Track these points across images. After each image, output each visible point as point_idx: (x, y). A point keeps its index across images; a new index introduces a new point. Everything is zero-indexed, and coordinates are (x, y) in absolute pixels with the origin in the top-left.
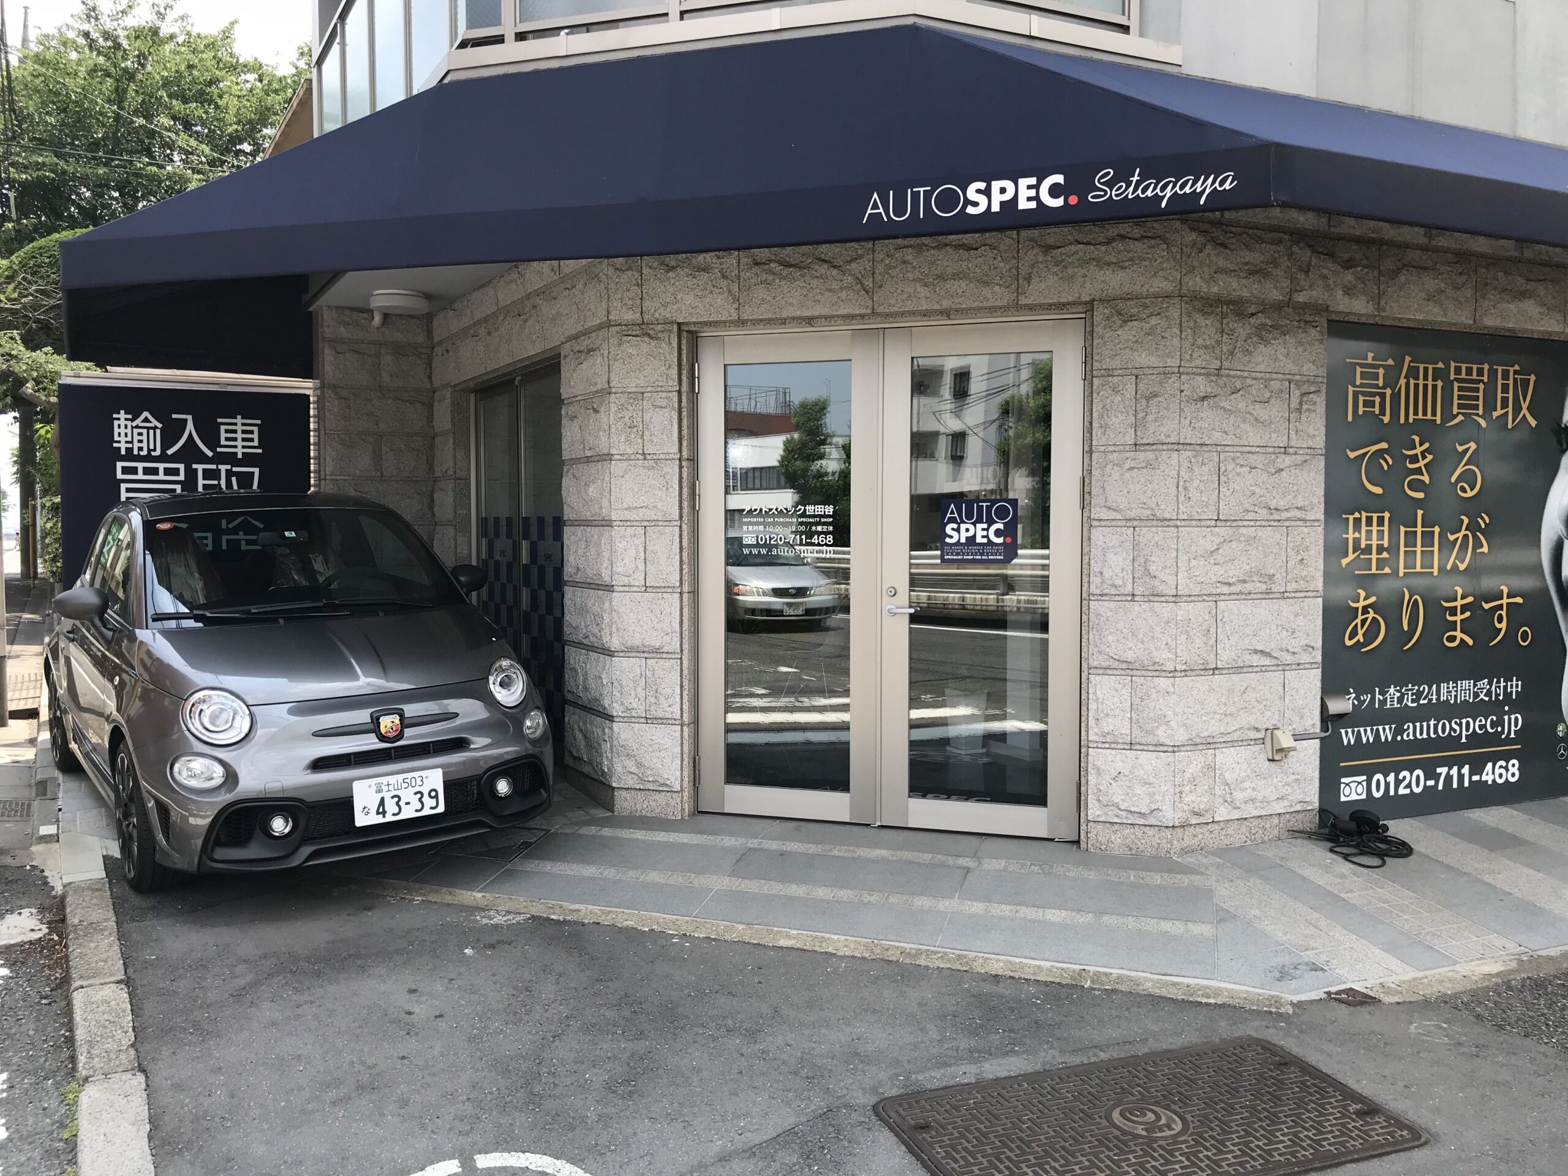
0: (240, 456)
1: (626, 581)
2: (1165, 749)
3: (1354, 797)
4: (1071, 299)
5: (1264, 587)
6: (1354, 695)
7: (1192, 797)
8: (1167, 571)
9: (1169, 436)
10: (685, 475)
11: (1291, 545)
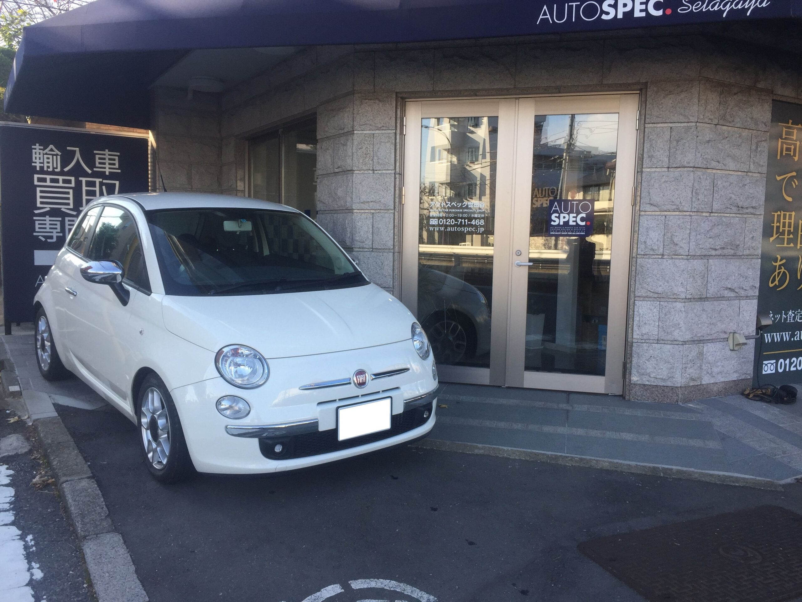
0: (107, 173)
1: (361, 245)
2: (677, 343)
3: (769, 372)
4: (634, 81)
5: (732, 252)
6: (772, 315)
7: (691, 370)
8: (684, 241)
9: (689, 163)
10: (397, 183)
11: (747, 228)
